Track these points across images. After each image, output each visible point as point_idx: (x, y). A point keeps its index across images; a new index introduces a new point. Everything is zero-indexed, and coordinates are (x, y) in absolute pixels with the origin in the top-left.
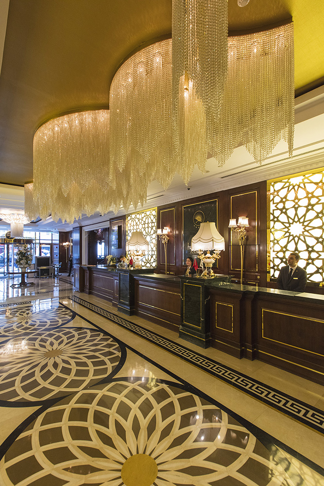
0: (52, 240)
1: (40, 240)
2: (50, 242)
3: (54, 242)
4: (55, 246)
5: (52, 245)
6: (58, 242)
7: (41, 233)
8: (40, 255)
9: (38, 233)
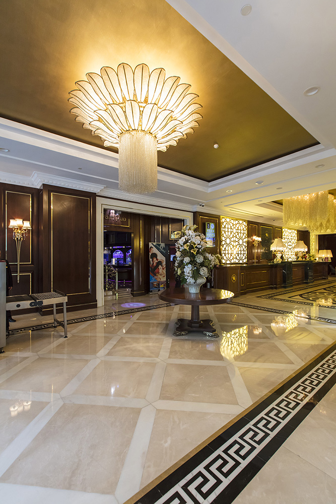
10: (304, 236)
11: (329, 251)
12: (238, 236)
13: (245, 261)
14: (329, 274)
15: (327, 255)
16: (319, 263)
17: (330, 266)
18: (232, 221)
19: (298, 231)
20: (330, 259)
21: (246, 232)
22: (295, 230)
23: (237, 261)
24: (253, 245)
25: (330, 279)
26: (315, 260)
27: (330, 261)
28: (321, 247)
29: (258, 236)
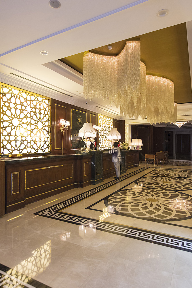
10: (119, 125)
11: (140, 140)
12: (35, 117)
13: (47, 151)
14: (140, 160)
15: (138, 143)
16: (132, 152)
17: (141, 153)
18: (25, 95)
19: (115, 120)
20: (140, 147)
21: (49, 113)
22: (111, 118)
23: (33, 151)
24: (60, 130)
25: (141, 165)
26: (129, 148)
27: (141, 149)
28: (134, 136)
29: (67, 120)
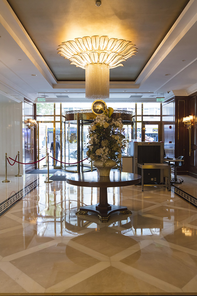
0: (161, 116)
1: (142, 116)
2: (158, 119)
3: (164, 119)
4: (166, 126)
5: (161, 124)
6: (172, 119)
7: (144, 104)
8: (143, 138)
9: (139, 105)
